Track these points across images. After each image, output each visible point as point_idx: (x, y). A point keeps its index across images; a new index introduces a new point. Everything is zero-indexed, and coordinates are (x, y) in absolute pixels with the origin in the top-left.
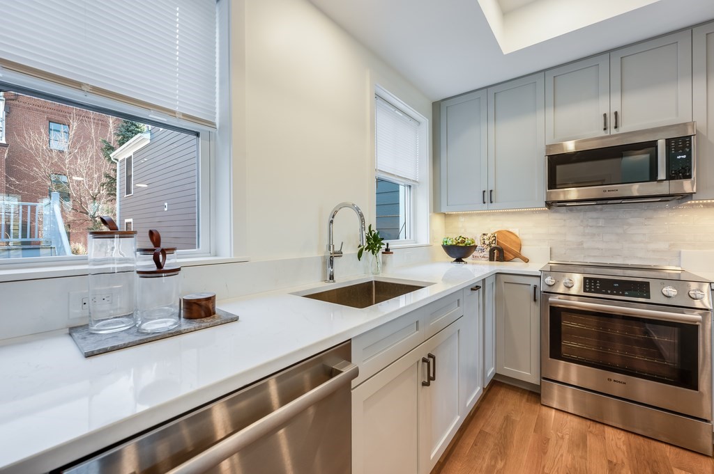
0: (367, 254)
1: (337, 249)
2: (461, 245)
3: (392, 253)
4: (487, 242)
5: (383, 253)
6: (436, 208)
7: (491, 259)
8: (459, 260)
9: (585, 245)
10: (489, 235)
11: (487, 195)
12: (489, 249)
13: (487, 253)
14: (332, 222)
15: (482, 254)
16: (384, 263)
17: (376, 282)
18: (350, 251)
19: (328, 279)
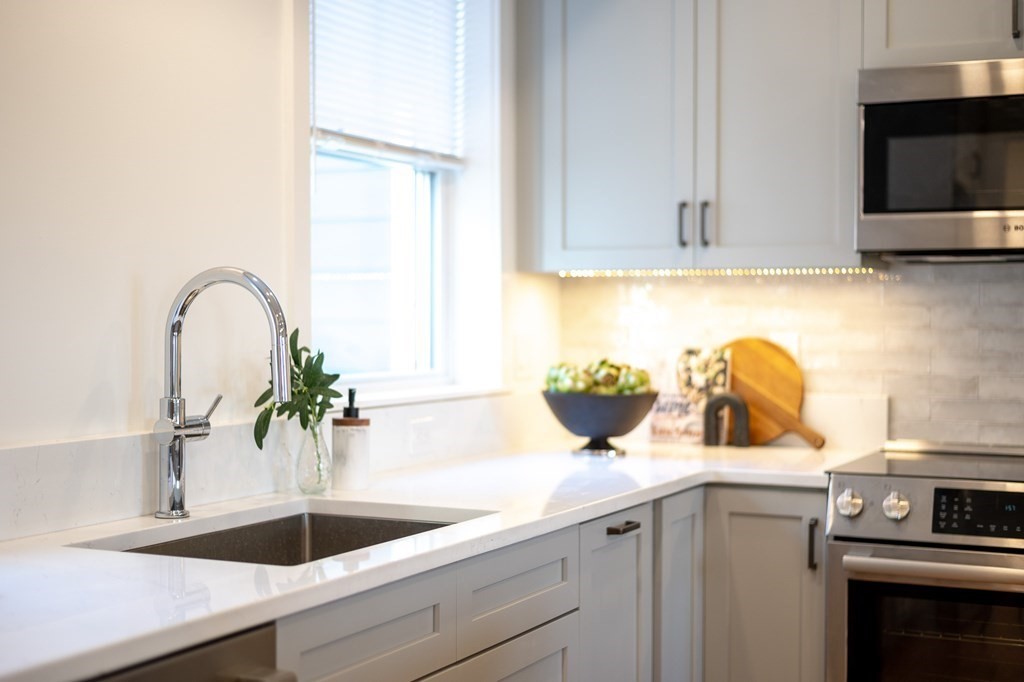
0: (286, 427)
1: (195, 410)
2: (603, 391)
3: (366, 422)
4: (699, 380)
5: (336, 422)
6: (524, 254)
7: (711, 438)
8: (598, 444)
9: (985, 391)
10: (705, 354)
11: (692, 217)
12: (703, 404)
13: (696, 420)
14: (176, 328)
15: (682, 423)
16: (340, 457)
17: (313, 517)
18: (234, 419)
19: (166, 507)
